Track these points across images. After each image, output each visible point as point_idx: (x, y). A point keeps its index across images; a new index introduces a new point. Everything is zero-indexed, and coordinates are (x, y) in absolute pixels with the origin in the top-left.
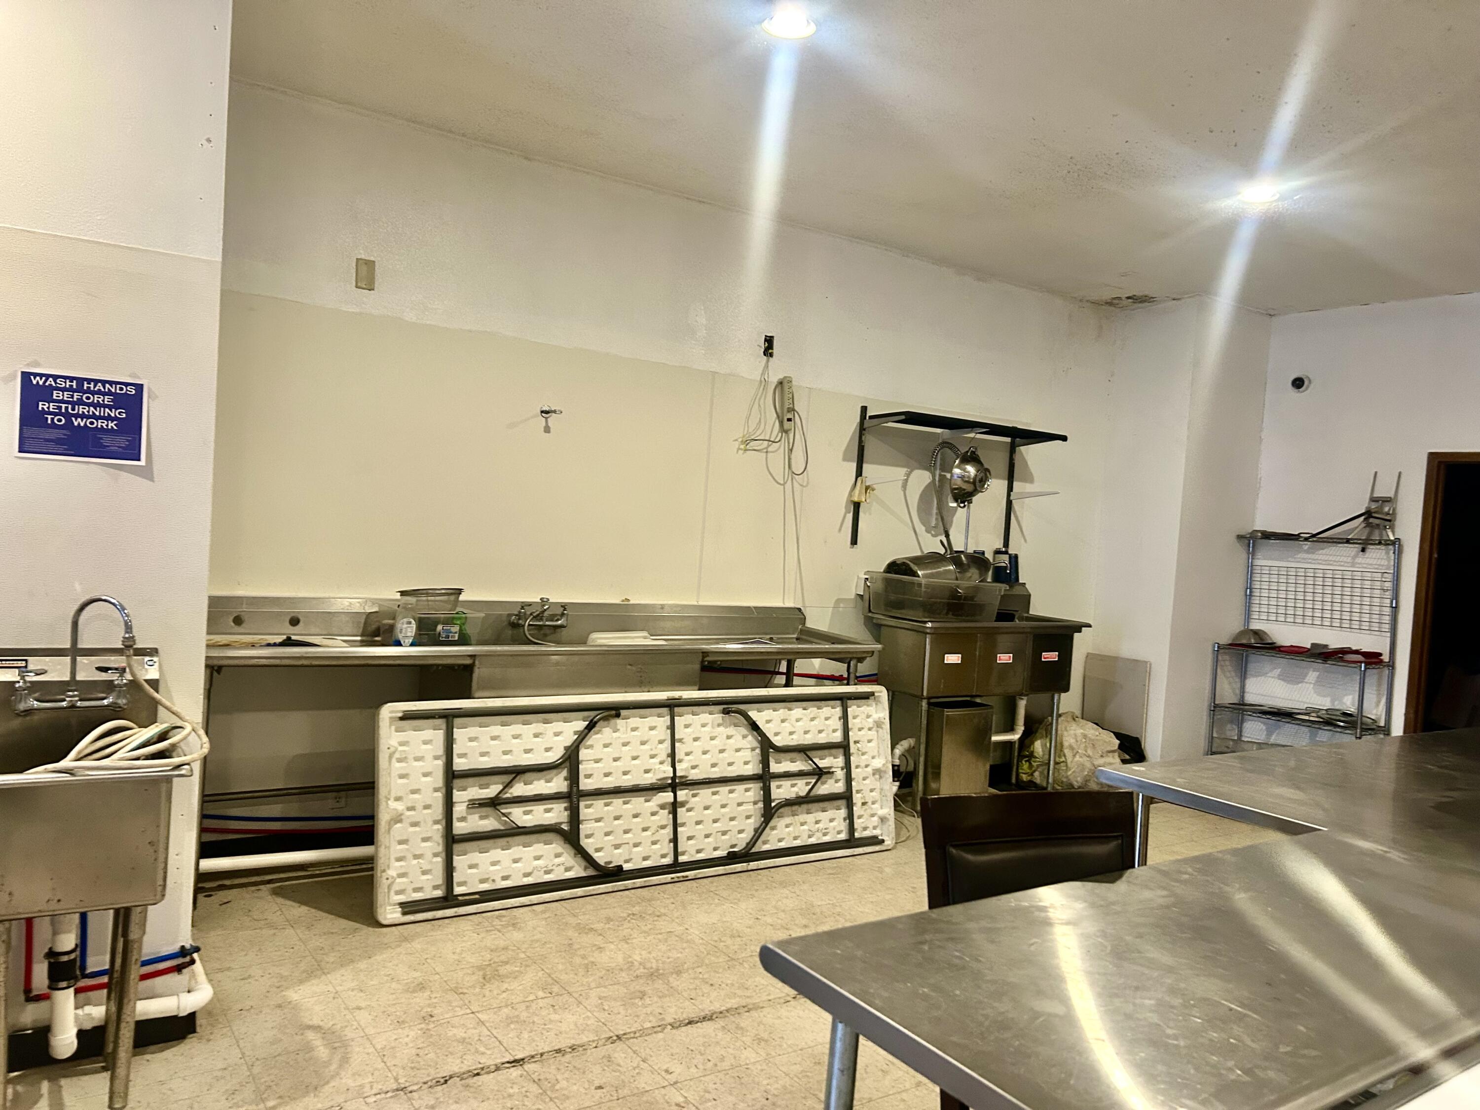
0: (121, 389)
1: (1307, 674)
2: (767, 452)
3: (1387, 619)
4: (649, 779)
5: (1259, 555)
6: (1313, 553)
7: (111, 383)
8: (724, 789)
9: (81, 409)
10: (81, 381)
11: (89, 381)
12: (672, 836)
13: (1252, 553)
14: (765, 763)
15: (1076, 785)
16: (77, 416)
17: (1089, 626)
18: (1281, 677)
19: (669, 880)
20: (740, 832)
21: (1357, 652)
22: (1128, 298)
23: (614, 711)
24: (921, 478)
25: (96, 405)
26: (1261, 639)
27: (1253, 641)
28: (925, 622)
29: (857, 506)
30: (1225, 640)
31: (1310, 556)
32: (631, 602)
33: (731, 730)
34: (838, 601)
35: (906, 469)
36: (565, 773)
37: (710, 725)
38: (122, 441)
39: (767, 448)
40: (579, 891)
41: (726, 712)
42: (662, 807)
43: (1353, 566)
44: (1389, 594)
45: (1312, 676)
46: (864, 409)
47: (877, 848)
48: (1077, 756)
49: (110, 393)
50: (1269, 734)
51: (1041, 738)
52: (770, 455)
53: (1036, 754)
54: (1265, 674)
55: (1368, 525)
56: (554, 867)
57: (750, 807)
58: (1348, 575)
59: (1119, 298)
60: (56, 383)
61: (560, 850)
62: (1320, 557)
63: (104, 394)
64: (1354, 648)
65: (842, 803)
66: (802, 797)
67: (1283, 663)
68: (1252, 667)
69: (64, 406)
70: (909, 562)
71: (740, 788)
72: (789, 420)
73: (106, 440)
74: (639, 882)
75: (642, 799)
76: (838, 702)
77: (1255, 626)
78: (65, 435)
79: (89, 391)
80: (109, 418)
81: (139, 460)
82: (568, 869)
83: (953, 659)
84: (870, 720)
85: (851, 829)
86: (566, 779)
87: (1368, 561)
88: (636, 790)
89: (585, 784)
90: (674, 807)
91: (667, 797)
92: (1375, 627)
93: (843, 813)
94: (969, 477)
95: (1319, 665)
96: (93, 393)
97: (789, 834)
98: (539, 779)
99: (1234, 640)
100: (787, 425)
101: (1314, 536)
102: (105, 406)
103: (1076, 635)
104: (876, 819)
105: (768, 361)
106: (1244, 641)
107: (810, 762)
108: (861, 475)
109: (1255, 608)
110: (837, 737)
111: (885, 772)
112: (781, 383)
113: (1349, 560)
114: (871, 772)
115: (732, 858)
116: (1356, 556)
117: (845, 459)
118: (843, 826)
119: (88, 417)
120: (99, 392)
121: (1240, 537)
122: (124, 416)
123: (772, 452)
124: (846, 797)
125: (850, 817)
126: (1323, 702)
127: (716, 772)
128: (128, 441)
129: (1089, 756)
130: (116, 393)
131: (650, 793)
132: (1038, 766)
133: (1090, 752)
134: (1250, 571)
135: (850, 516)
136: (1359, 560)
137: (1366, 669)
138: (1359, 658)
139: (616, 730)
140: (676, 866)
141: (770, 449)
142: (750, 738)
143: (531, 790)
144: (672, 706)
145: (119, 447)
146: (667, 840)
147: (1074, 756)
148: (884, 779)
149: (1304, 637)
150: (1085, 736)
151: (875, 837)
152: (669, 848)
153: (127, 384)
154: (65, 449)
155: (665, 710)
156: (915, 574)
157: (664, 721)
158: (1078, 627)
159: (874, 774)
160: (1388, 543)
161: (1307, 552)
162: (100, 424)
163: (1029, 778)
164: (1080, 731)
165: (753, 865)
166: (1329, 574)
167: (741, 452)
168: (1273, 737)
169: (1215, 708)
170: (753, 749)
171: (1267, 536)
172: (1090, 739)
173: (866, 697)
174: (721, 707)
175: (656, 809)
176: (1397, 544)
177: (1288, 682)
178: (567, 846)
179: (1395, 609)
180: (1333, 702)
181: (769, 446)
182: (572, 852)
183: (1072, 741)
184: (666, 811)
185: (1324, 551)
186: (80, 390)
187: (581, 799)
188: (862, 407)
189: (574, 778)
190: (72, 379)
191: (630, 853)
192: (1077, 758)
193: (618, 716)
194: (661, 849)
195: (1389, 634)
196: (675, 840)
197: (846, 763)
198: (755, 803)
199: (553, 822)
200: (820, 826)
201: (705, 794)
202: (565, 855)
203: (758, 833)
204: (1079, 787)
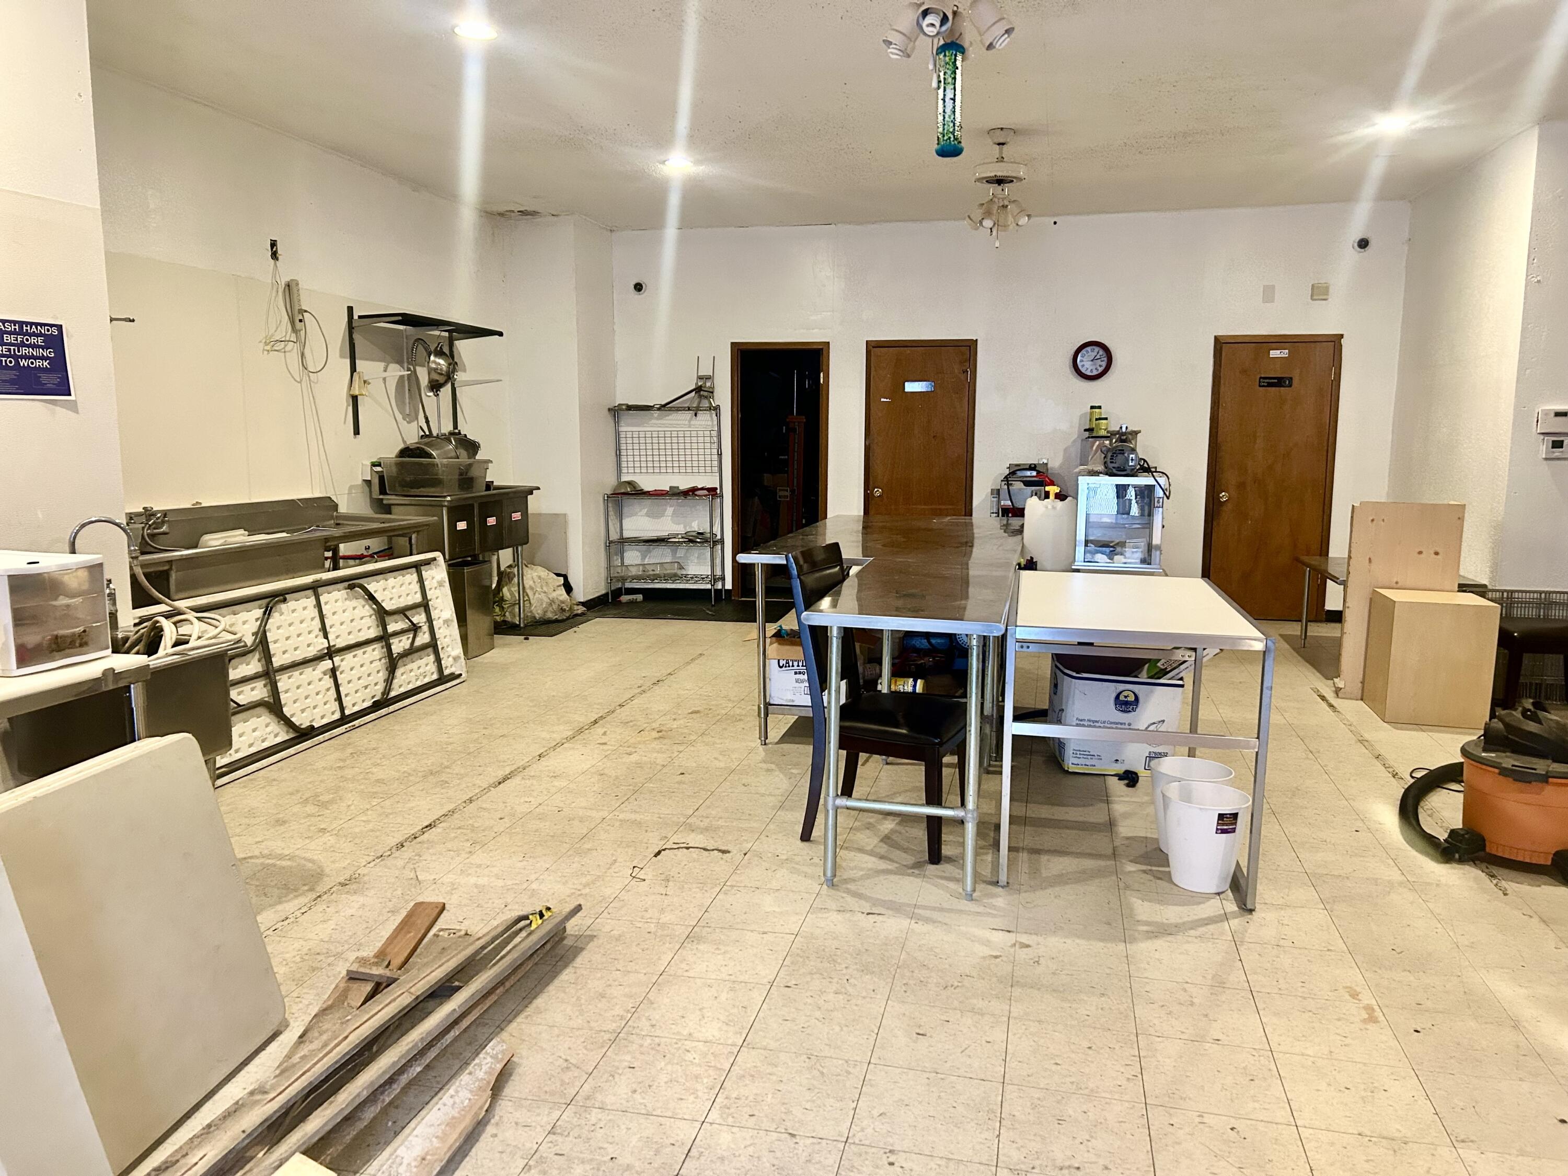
0: (48, 330)
1: (666, 509)
2: (285, 352)
3: (716, 463)
4: (311, 652)
5: (622, 423)
6: (661, 419)
7: (42, 325)
8: (359, 652)
9: (24, 351)
10: (21, 324)
11: (27, 323)
12: (335, 696)
13: (617, 423)
14: (384, 627)
15: (537, 616)
16: (22, 357)
17: (538, 488)
18: (648, 515)
19: (344, 731)
20: (376, 684)
21: (702, 489)
22: (519, 212)
23: (281, 596)
24: (396, 371)
25: (34, 346)
26: (634, 487)
27: (629, 489)
28: (445, 497)
29: (355, 399)
30: (609, 492)
31: (659, 422)
32: (203, 505)
33: (354, 603)
34: (351, 487)
35: (383, 364)
36: (257, 656)
37: (340, 600)
38: (54, 379)
39: (284, 348)
40: (292, 751)
41: (351, 587)
42: (325, 673)
43: (690, 427)
44: (716, 446)
45: (670, 510)
46: (350, 309)
47: (458, 681)
48: (537, 594)
49: (40, 335)
50: (643, 558)
51: (506, 585)
52: (287, 354)
53: (505, 598)
54: (636, 514)
55: (700, 397)
56: (267, 736)
57: (377, 663)
58: (688, 434)
59: (513, 211)
60: (5, 327)
61: (268, 720)
62: (667, 422)
63: (37, 335)
64: (699, 487)
65: (430, 650)
66: (408, 649)
67: (647, 502)
68: (625, 510)
69: (12, 348)
70: (423, 447)
71: (369, 649)
72: (301, 321)
73: (44, 378)
74: (327, 735)
75: (311, 669)
76: (414, 569)
77: (625, 478)
78: (15, 375)
79: (27, 334)
80: (43, 358)
81: (70, 395)
82: (276, 736)
83: (462, 525)
84: (435, 581)
85: (440, 669)
86: (259, 660)
87: (699, 423)
88: (305, 662)
89: (277, 662)
90: (333, 672)
91: (327, 664)
92: (708, 469)
93: (432, 658)
94: (441, 369)
95: (674, 501)
96: (31, 335)
97: (404, 681)
98: (242, 664)
99: (615, 490)
100: (299, 325)
101: (664, 406)
102: (39, 347)
103: (529, 497)
104: (451, 659)
105: (275, 264)
106: (623, 491)
107: (407, 621)
108: (355, 371)
109: (624, 464)
110: (418, 598)
111: (452, 621)
112: (288, 285)
113: (687, 422)
114: (442, 623)
115: (377, 706)
116: (690, 421)
117: (342, 356)
118: (433, 668)
119: (29, 358)
120: (34, 334)
121: (609, 410)
122: (53, 355)
123: (290, 351)
124: (433, 645)
125: (438, 660)
126: (680, 529)
127: (352, 639)
128: (59, 378)
129: (545, 592)
130: (45, 334)
131: (315, 663)
132: (508, 607)
133: (545, 589)
134: (618, 434)
135: (350, 409)
136: (692, 422)
137: (712, 499)
138: (705, 492)
139: (282, 614)
140: (344, 719)
141: (287, 349)
142: (367, 607)
143: (240, 673)
144: (315, 588)
145: (54, 384)
146: (333, 700)
147: (534, 594)
148: (451, 627)
149: (663, 483)
150: (540, 577)
151: (452, 674)
152: (336, 705)
153: (52, 326)
154: (17, 389)
155: (310, 592)
156: (430, 456)
157: (312, 601)
158: (530, 491)
159: (444, 624)
160: (710, 408)
161: (657, 419)
162: (38, 363)
163: (502, 618)
164: (535, 574)
165: (392, 708)
166: (674, 434)
167: (266, 353)
168: (647, 560)
169: (609, 544)
170: (371, 616)
171: (630, 408)
172: (544, 579)
173: (428, 562)
174: (346, 584)
175: (321, 676)
176: (717, 409)
177: (653, 517)
178: (272, 716)
179: (720, 455)
180: (685, 527)
181: (286, 346)
182: (276, 720)
183: (531, 583)
184: (328, 676)
185: (670, 417)
186: (21, 333)
187: (276, 674)
188: (348, 307)
189: (267, 657)
190: (15, 322)
191: (312, 715)
192: (537, 595)
193: (285, 600)
194: (331, 707)
195: (718, 474)
196: (339, 699)
197: (427, 619)
198: (380, 660)
199: (258, 698)
200: (421, 670)
201: (349, 656)
202: (272, 724)
203: (389, 681)
204: (540, 618)
